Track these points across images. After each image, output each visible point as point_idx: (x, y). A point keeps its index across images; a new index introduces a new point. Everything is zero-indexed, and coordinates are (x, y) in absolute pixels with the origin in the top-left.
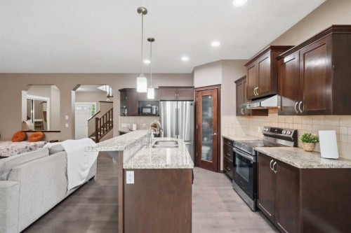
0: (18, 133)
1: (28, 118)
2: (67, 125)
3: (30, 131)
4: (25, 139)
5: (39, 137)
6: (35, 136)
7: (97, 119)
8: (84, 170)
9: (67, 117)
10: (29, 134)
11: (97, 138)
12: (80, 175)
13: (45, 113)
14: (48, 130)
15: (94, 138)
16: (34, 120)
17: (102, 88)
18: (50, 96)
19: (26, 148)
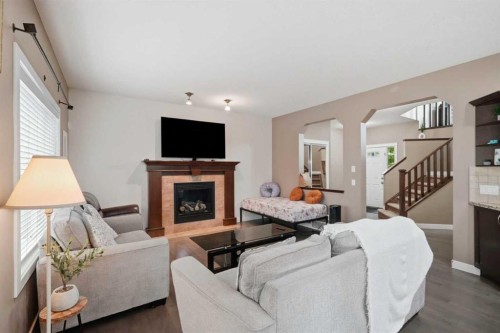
0: (295, 190)
1: (306, 170)
2: (353, 182)
3: (307, 188)
4: (302, 199)
5: (317, 197)
6: (312, 196)
7: (403, 172)
8: (400, 298)
9: (353, 169)
10: (307, 192)
11: (402, 206)
12: (392, 310)
13: (324, 163)
14: (328, 188)
15: (397, 206)
16: (312, 173)
17: (410, 115)
18: (329, 140)
19: (303, 211)
